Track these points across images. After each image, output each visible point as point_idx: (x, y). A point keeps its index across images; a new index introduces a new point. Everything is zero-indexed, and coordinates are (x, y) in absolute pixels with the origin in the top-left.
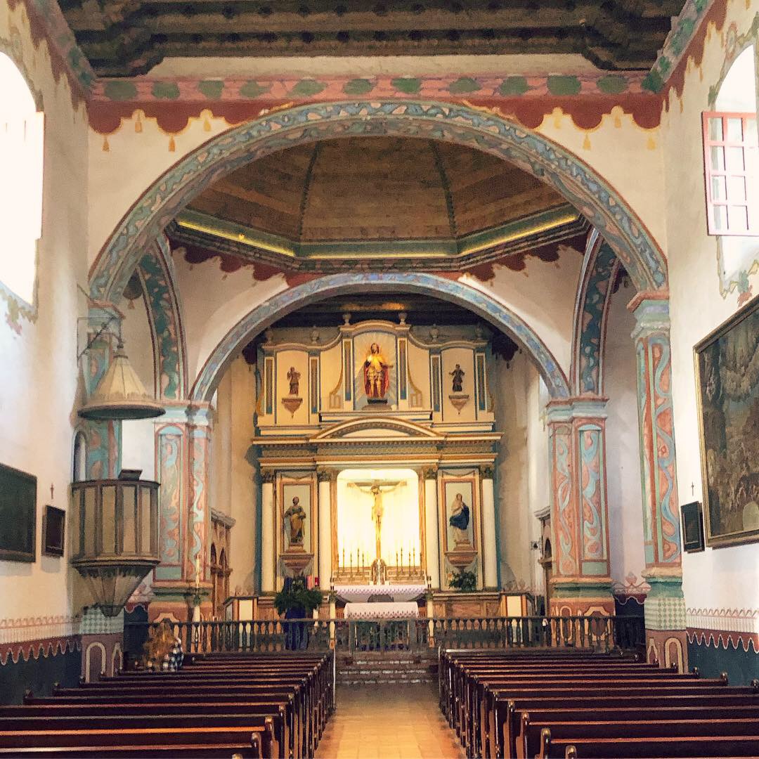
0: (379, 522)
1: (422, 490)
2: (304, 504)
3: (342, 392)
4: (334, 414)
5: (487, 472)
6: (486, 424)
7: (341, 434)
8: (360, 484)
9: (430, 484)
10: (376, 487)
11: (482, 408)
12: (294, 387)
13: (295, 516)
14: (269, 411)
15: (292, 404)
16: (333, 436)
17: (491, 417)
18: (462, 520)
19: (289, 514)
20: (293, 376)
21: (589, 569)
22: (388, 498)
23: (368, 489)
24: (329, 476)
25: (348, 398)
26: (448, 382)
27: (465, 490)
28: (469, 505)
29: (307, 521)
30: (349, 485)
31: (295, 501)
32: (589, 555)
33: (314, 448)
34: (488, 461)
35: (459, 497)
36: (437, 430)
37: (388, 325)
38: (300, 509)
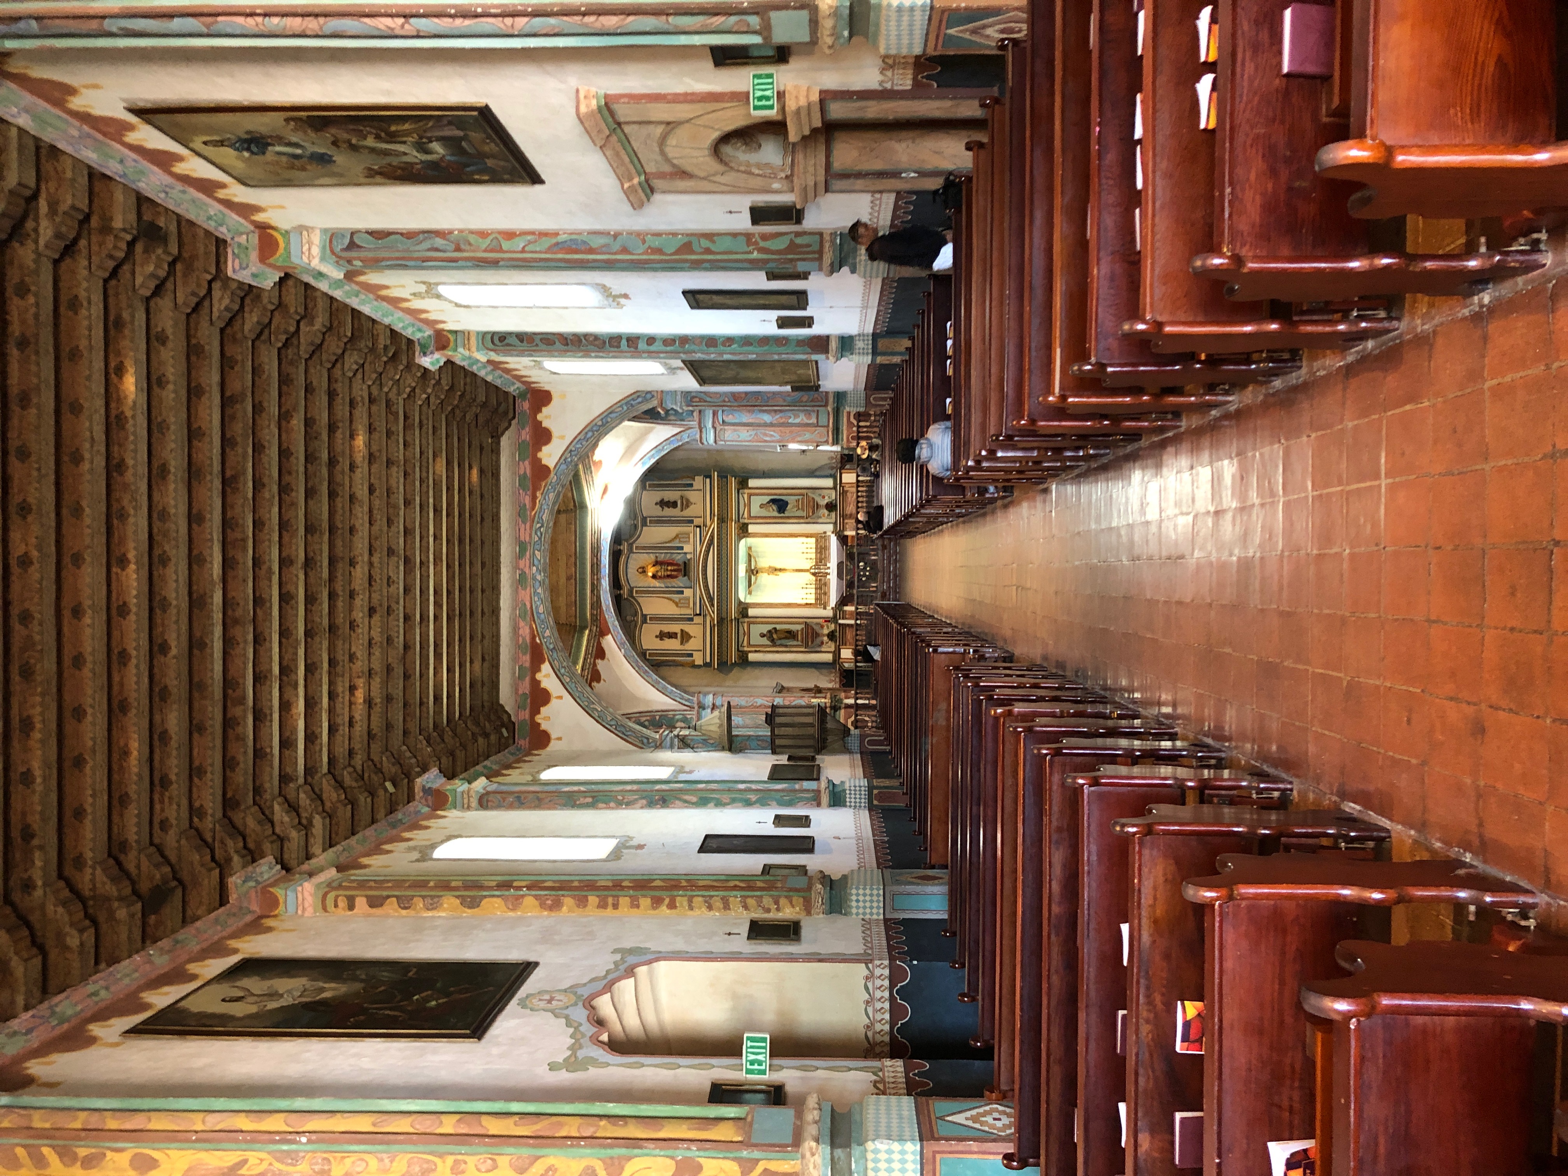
0: (780, 570)
1: (755, 535)
2: (765, 629)
3: (676, 597)
4: (694, 604)
5: (743, 484)
6: (704, 483)
7: (711, 600)
8: (750, 585)
9: (752, 529)
10: (752, 572)
11: (691, 485)
12: (672, 635)
13: (775, 636)
14: (691, 655)
15: (685, 637)
16: (713, 605)
17: (699, 479)
18: (780, 505)
19: (773, 641)
20: (662, 636)
21: (823, 420)
22: (763, 563)
23: (753, 578)
24: (743, 609)
25: (682, 592)
26: (669, 512)
27: (756, 502)
28: (768, 498)
29: (778, 627)
30: (750, 593)
31: (763, 636)
32: (813, 420)
33: (722, 620)
34: (733, 483)
35: (762, 506)
36: (708, 523)
37: (623, 559)
38: (769, 631)
